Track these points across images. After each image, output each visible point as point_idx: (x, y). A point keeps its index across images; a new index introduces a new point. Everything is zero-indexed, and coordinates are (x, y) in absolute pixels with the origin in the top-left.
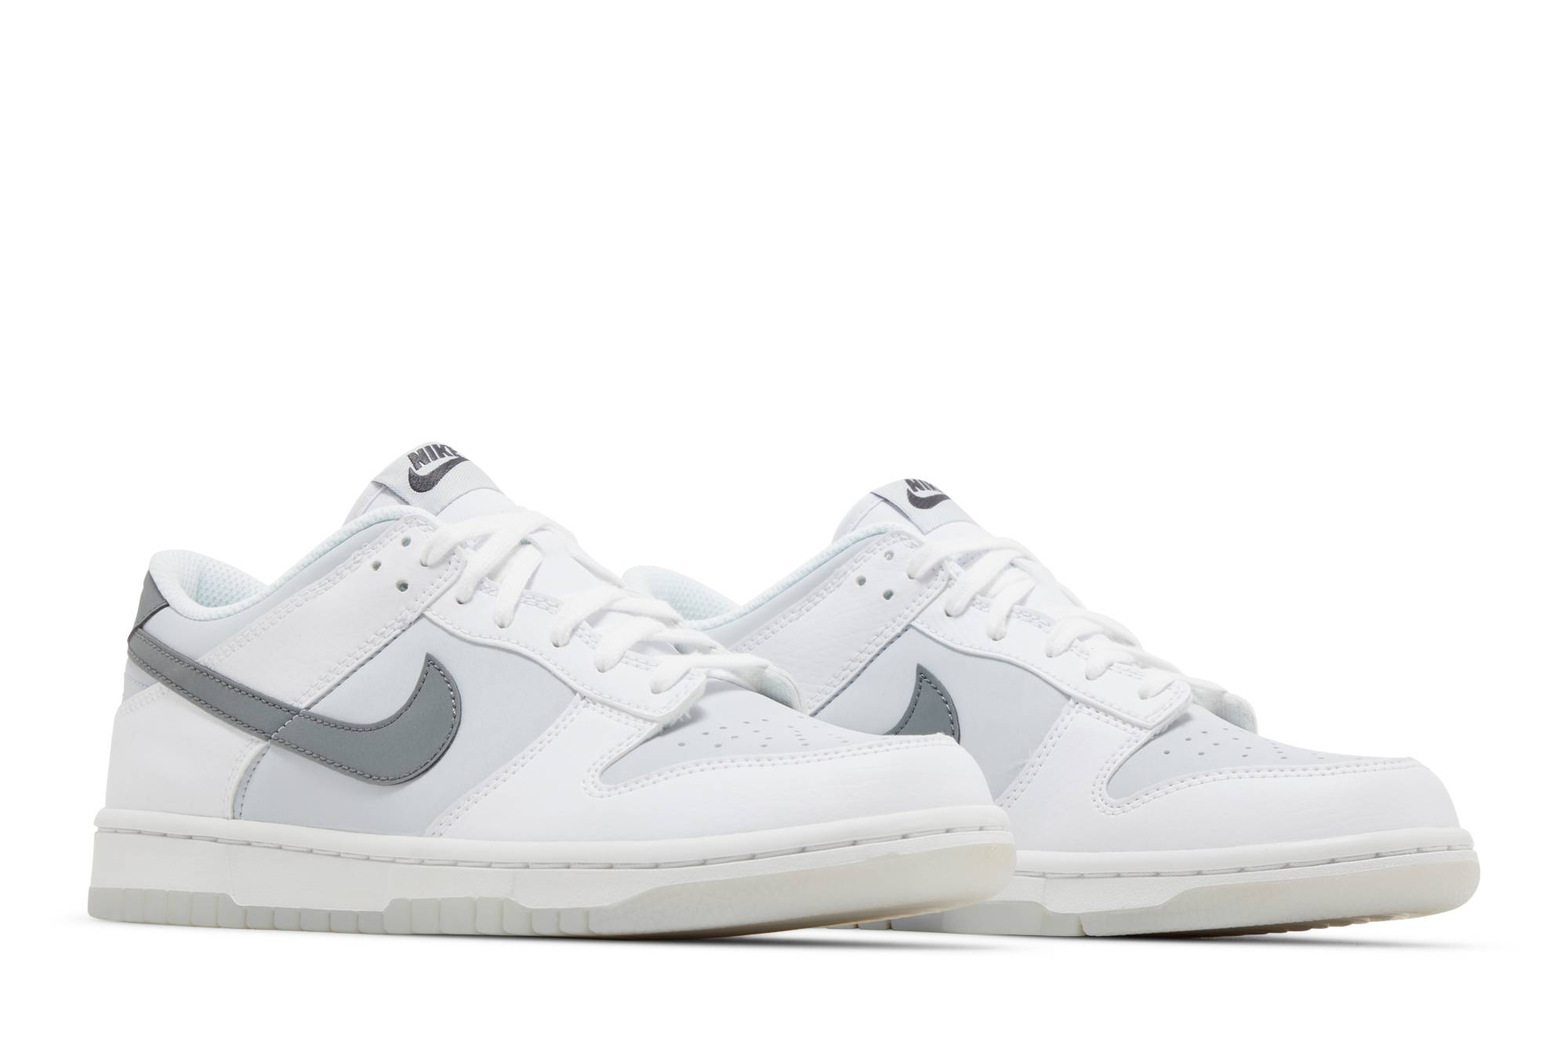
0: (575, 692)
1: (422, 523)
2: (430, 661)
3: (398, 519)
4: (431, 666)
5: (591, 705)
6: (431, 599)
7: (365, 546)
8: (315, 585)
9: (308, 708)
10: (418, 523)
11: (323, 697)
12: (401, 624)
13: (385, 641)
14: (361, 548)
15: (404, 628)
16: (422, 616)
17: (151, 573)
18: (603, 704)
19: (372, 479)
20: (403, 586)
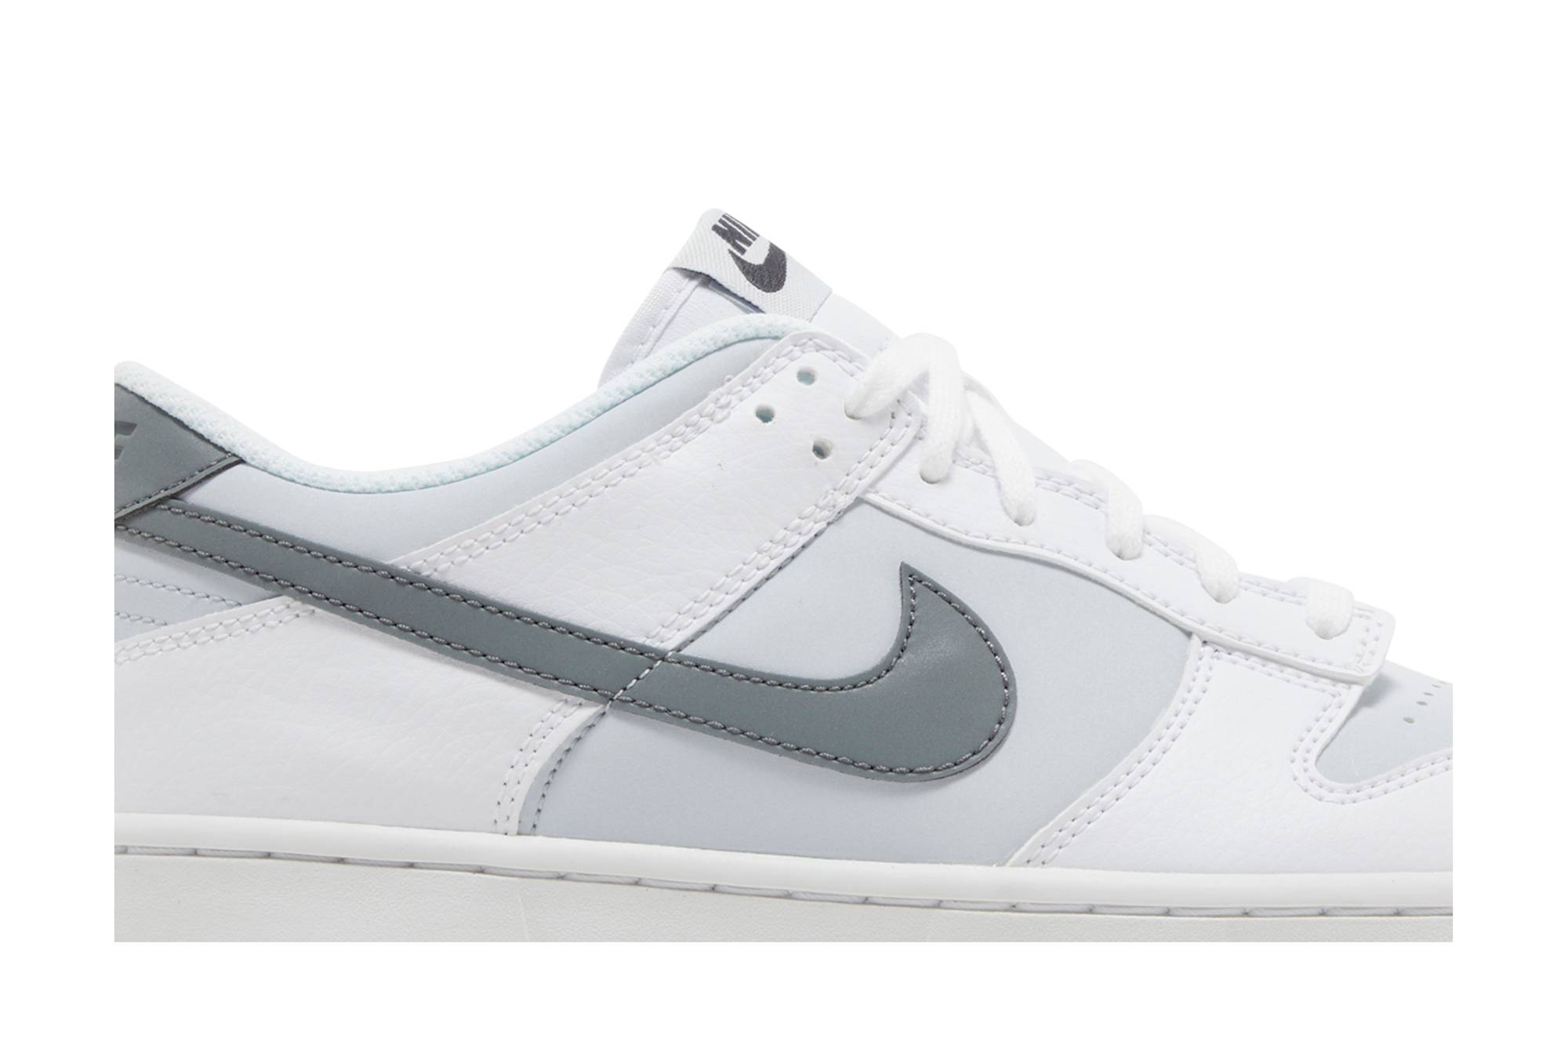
0: (1189, 634)
1: (828, 347)
2: (911, 578)
3: (777, 338)
4: (917, 584)
5: (1224, 654)
6: (873, 473)
7: (729, 380)
8: (649, 441)
9: (679, 650)
10: (817, 345)
11: (703, 631)
12: (826, 513)
13: (803, 540)
14: (723, 384)
15: (830, 520)
16: (859, 501)
17: (124, 383)
18: (1248, 653)
19: (669, 262)
20: (820, 451)
